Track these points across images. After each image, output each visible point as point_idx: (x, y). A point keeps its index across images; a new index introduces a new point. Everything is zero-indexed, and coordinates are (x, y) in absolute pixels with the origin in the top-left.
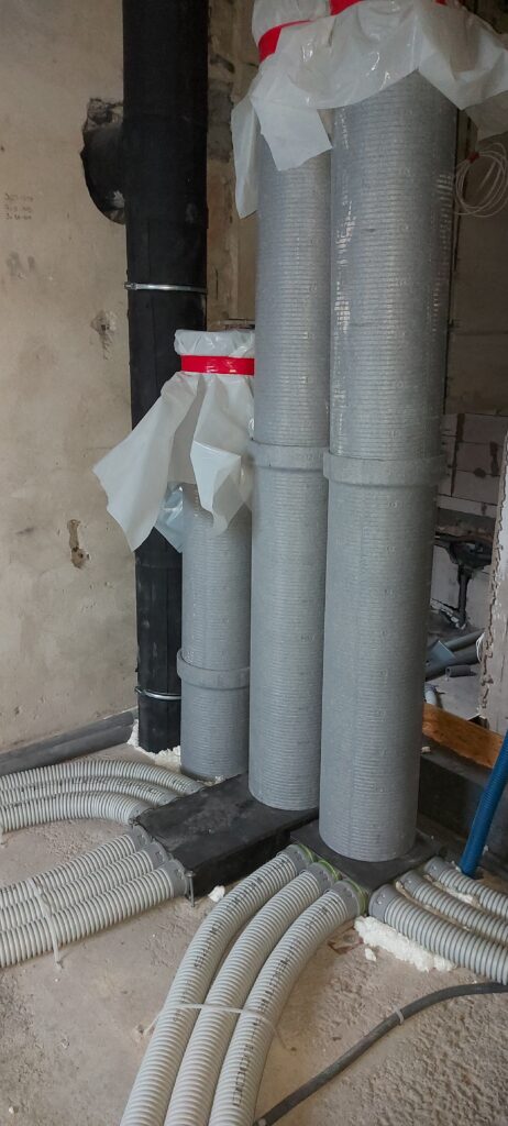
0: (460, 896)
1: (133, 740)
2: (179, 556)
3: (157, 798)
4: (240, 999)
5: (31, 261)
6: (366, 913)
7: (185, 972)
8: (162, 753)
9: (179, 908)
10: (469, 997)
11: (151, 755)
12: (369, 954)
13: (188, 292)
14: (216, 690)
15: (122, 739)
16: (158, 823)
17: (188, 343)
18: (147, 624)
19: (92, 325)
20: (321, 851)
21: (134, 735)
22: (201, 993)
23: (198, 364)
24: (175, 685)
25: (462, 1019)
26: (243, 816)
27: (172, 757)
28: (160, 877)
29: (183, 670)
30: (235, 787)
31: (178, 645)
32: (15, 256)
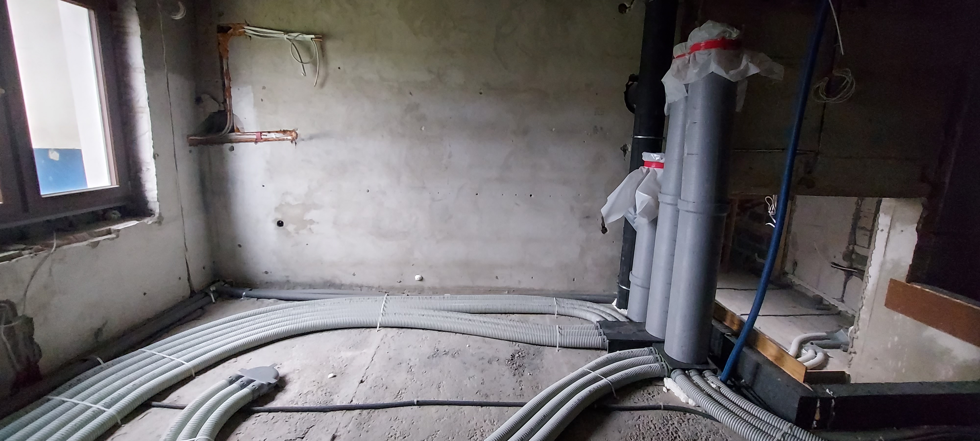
0: (712, 384)
1: (614, 303)
2: (635, 232)
3: (610, 319)
4: (606, 375)
5: (601, 128)
6: (669, 377)
7: (593, 363)
8: (622, 309)
9: (603, 352)
10: (697, 416)
11: (618, 310)
12: (664, 389)
13: (652, 139)
14: (640, 286)
15: (611, 302)
16: (604, 324)
17: (647, 156)
18: (623, 258)
19: (621, 148)
20: (662, 352)
21: (615, 302)
22: (594, 369)
23: (649, 164)
24: (628, 284)
25: (688, 419)
26: (637, 333)
27: (624, 311)
28: (597, 339)
29: (631, 278)
30: (641, 325)
31: (631, 269)
32: (596, 127)
